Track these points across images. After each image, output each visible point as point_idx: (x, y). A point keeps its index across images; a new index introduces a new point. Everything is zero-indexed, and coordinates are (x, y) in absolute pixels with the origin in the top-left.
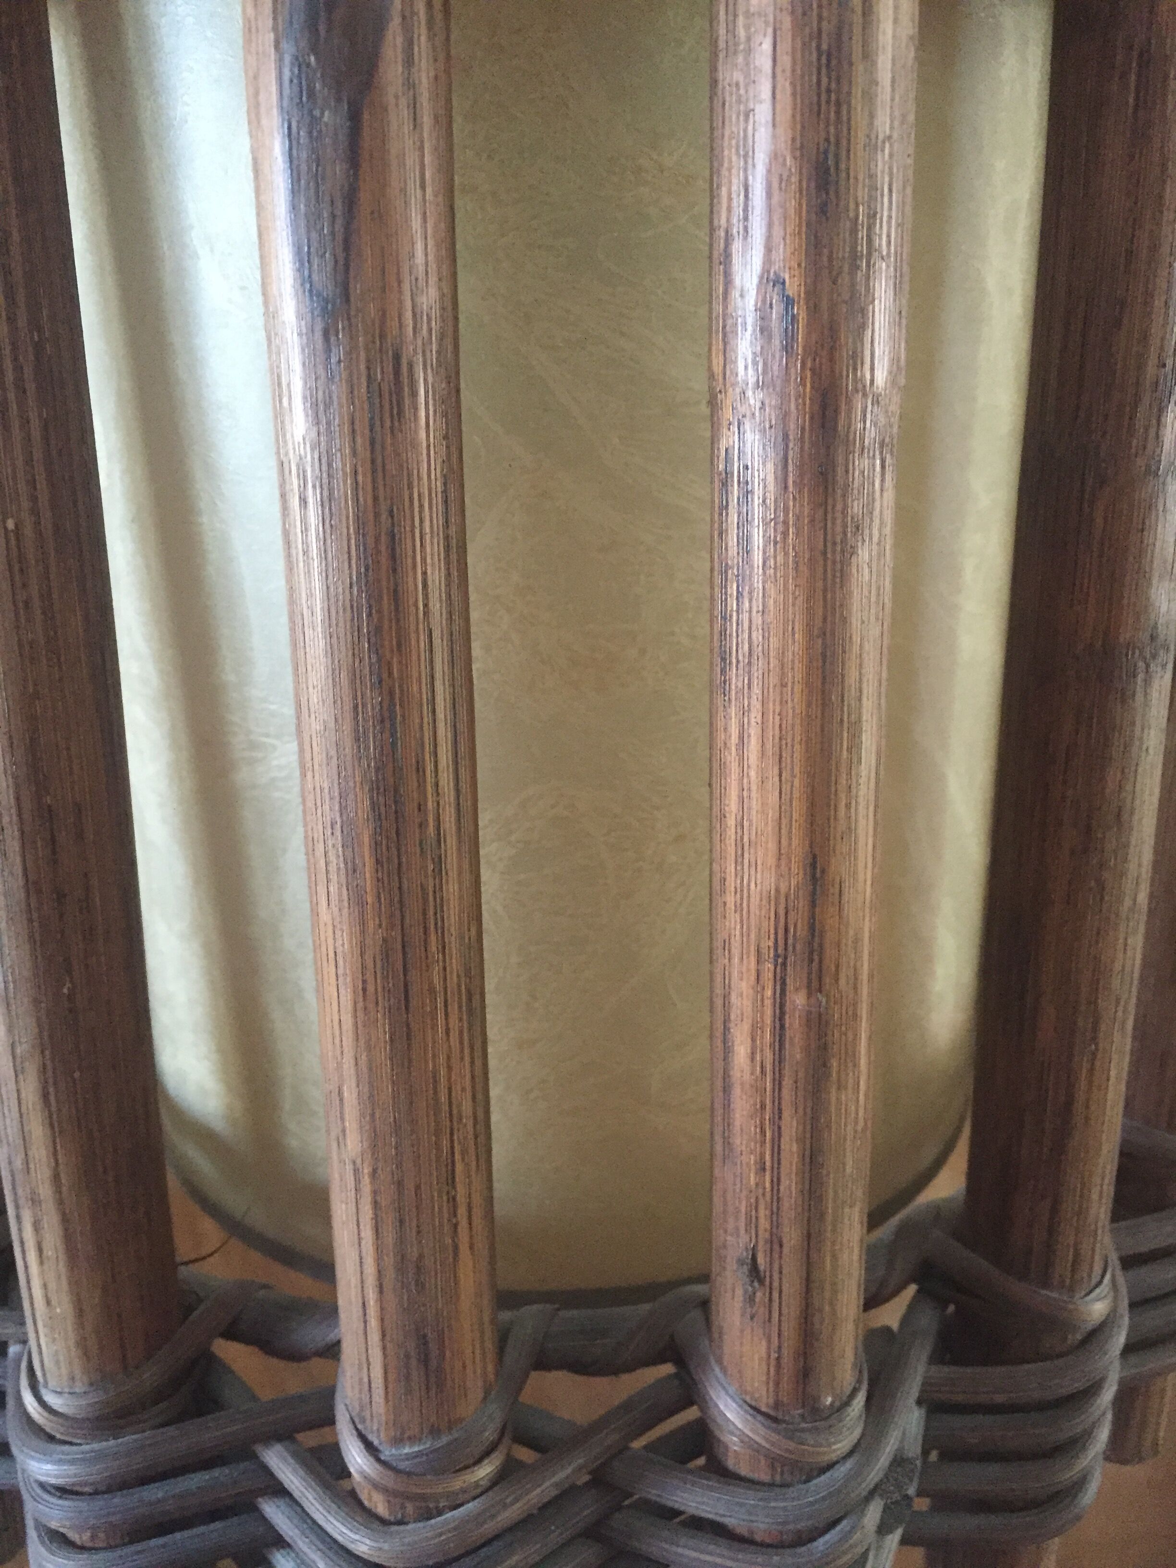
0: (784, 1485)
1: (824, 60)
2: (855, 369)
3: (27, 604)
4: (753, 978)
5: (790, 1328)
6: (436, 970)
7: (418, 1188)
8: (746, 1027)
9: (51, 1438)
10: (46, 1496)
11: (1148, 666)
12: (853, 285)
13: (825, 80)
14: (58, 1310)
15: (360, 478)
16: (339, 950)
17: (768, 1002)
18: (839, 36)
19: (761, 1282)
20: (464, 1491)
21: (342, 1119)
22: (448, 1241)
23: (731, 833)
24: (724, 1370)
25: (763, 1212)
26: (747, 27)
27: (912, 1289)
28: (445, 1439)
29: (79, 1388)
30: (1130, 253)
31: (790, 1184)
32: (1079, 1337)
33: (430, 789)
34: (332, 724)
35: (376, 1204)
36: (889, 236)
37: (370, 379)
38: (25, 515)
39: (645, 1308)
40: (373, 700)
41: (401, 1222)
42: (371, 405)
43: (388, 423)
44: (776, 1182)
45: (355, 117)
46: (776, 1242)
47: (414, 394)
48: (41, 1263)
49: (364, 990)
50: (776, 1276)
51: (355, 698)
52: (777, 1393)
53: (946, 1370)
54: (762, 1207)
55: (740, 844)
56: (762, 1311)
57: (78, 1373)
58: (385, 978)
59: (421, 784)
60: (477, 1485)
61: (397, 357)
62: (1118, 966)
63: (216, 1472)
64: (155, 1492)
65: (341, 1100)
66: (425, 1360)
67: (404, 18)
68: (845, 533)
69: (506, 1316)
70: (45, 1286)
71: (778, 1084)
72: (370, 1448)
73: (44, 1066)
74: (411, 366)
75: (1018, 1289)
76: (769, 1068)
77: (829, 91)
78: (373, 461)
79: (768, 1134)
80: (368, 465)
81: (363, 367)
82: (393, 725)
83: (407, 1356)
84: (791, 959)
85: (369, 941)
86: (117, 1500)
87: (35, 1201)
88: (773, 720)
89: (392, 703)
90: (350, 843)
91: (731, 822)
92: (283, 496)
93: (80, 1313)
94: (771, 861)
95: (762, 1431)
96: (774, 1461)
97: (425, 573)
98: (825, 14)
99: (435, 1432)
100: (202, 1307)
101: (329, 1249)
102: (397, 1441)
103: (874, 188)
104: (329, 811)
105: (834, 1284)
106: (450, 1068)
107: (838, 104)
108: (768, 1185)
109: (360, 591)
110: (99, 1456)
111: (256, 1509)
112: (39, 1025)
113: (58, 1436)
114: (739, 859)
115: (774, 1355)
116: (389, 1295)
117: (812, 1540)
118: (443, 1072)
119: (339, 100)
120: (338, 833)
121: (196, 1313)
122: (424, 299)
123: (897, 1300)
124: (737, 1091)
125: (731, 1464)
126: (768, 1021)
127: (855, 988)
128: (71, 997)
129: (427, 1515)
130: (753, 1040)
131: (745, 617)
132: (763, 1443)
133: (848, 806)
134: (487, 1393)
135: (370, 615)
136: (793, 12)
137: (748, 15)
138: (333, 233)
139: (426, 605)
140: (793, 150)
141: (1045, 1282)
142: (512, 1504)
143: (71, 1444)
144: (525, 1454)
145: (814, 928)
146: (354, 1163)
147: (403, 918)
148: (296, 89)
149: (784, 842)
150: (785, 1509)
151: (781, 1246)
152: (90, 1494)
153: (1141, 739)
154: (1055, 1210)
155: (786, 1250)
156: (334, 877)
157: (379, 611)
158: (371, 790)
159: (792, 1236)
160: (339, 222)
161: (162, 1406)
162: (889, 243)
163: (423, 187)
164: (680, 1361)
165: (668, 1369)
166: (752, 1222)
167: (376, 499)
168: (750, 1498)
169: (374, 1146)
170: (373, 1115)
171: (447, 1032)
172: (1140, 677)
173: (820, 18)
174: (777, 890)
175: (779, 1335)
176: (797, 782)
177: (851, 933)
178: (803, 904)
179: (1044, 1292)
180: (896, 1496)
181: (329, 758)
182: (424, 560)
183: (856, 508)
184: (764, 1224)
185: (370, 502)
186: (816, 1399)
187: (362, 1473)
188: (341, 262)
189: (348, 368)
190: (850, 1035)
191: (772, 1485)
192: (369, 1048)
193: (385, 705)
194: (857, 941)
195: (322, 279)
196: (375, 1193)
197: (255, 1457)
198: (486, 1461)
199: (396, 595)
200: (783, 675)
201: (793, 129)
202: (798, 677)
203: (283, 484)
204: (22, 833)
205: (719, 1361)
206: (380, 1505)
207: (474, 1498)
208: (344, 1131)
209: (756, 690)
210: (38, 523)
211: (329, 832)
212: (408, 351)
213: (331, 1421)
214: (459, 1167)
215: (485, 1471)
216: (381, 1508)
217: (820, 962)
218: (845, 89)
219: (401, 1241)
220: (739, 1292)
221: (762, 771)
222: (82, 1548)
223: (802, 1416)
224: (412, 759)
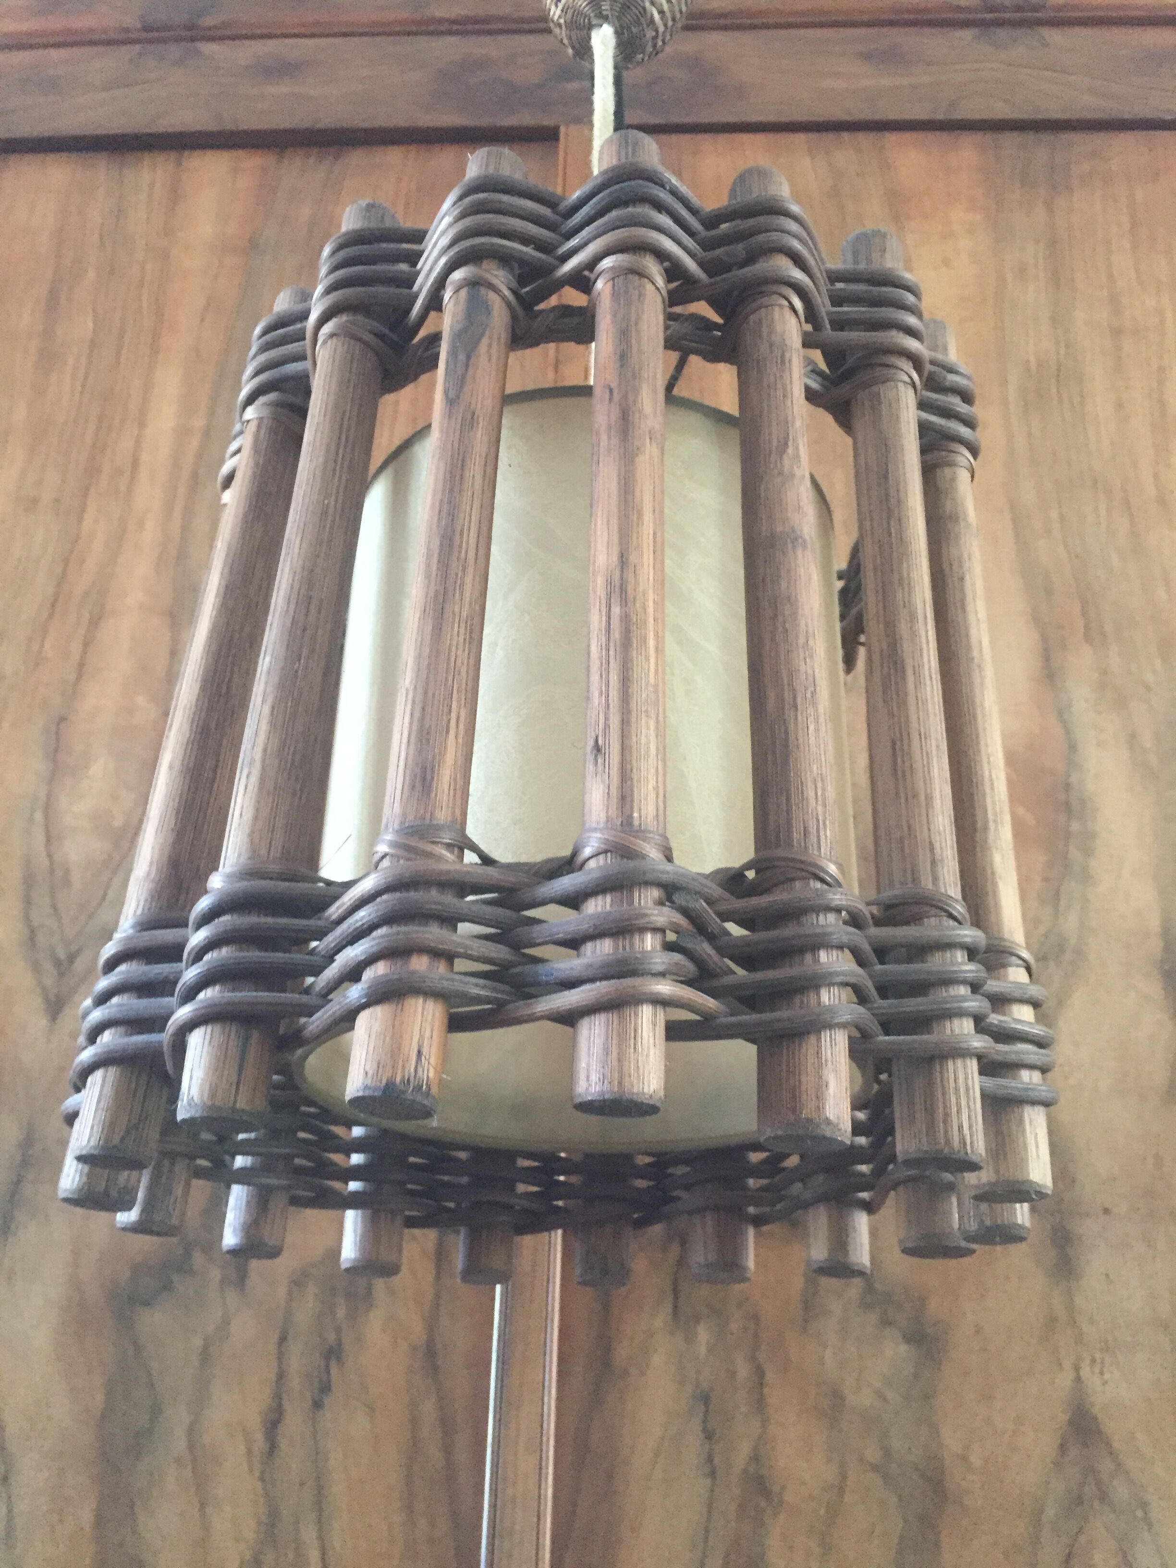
5: (614, 773)
17: (604, 617)
19: (600, 752)
25: (601, 716)
33: (464, 540)
44: (607, 700)
45: (469, 357)
46: (607, 728)
47: (478, 424)
50: (607, 751)
52: (608, 813)
54: (601, 713)
56: (600, 769)
71: (608, 652)
76: (604, 646)
78: (460, 439)
79: (604, 678)
80: (458, 440)
83: (415, 776)
94: (605, 560)
108: (603, 701)
115: (607, 791)
118: (454, 648)
119: (464, 352)
145: (623, 581)
149: (610, 551)
151: (610, 729)
167: (459, 449)
175: (609, 778)
176: (614, 528)
177: (641, 588)
178: (617, 573)
184: (602, 722)
186: (629, 816)
189: (456, 415)
195: (452, 394)
214: (455, 695)
217: (627, 596)
219: (422, 718)
224: (459, 528)
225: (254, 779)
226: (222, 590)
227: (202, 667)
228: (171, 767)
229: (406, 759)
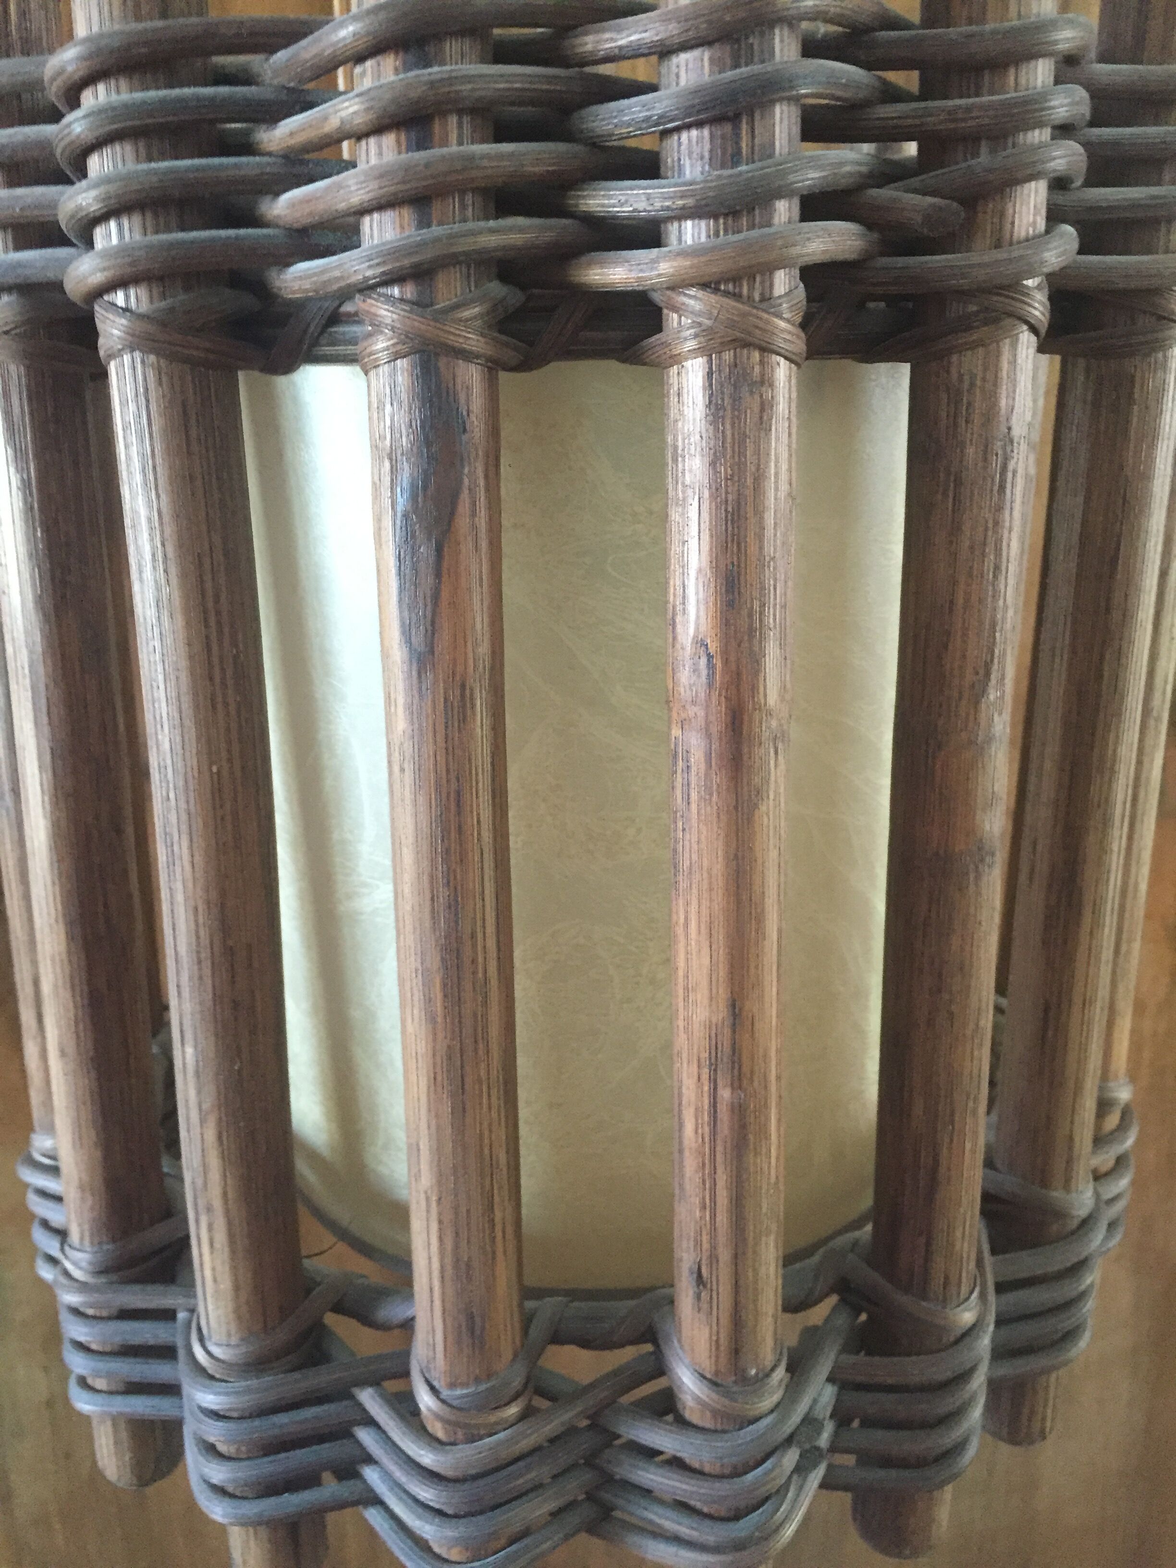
0: (724, 1432)
1: (729, 517)
2: (753, 697)
3: (222, 819)
4: (696, 1078)
5: (725, 1320)
6: (483, 1066)
7: (468, 1211)
8: (692, 1110)
9: (212, 1378)
10: (207, 1419)
11: (977, 867)
12: (751, 648)
13: (730, 529)
14: (222, 1286)
15: (438, 758)
16: (419, 1051)
17: (706, 1095)
18: (739, 503)
19: (705, 1286)
20: (497, 1423)
21: (419, 1163)
22: (488, 1248)
23: (681, 980)
24: (682, 1347)
25: (705, 1238)
26: (684, 492)
27: (833, 1299)
28: (483, 1387)
29: (234, 1341)
30: (952, 602)
31: (722, 1218)
32: (952, 1339)
33: (479, 948)
34: (417, 908)
35: (440, 1222)
36: (775, 615)
37: (446, 700)
38: (224, 763)
39: (632, 1303)
40: (443, 894)
41: (457, 1234)
42: (446, 714)
43: (456, 725)
44: (713, 1216)
45: (439, 550)
46: (713, 1258)
47: (473, 706)
48: (212, 1253)
49: (435, 1079)
50: (714, 1283)
51: (432, 892)
52: (716, 1365)
53: (852, 1359)
54: (704, 1233)
55: (686, 989)
56: (705, 1306)
57: (233, 1332)
58: (448, 1071)
59: (474, 946)
60: (506, 1420)
61: (463, 686)
62: (966, 1072)
63: (326, 1407)
64: (282, 1419)
65: (419, 1150)
66: (472, 1331)
67: (470, 489)
68: (750, 796)
69: (530, 1304)
70: (213, 1269)
71: (713, 1151)
72: (433, 1389)
73: (220, 1118)
74: (472, 689)
75: (904, 1300)
76: (707, 1139)
77: (733, 535)
78: (447, 749)
79: (707, 1186)
80: (444, 751)
81: (442, 691)
82: (456, 909)
83: (460, 1326)
84: (720, 1066)
85: (438, 1047)
86: (257, 1422)
87: (209, 1209)
88: (705, 912)
89: (456, 896)
90: (427, 984)
91: (681, 973)
92: (389, 762)
93: (237, 1288)
94: (706, 1001)
95: (706, 1390)
96: (716, 1413)
97: (478, 814)
98: (730, 490)
99: (477, 1380)
100: (318, 1289)
101: (409, 1252)
102: (452, 1386)
103: (763, 588)
104: (413, 962)
105: (756, 1289)
106: (490, 1131)
107: (739, 544)
108: (708, 1218)
109: (437, 827)
110: (248, 1391)
111: (352, 1436)
112: (219, 1093)
113: (218, 1376)
114: (686, 999)
115: (714, 1338)
116: (449, 1283)
117: (746, 1473)
118: (486, 1133)
119: (429, 540)
120: (420, 976)
121: (314, 1293)
122: (480, 650)
123: (822, 1304)
124: (687, 1153)
125: (687, 1415)
126: (706, 1107)
127: (766, 1087)
128: (239, 1071)
129: (472, 1439)
130: (697, 1120)
131: (687, 843)
132: (707, 1400)
133: (757, 967)
134: (515, 1355)
135: (443, 841)
136: (710, 488)
137: (684, 486)
138: (425, 617)
139: (479, 834)
140: (711, 568)
141: (923, 1295)
142: (531, 1434)
143: (226, 1381)
144: (540, 1402)
145: (735, 1049)
146: (426, 1192)
147: (461, 1032)
148: (404, 533)
149: (714, 991)
150: (722, 1447)
151: (718, 1261)
152: (239, 1418)
153: (975, 916)
154: (928, 1244)
155: (721, 1265)
156: (416, 1003)
157: (449, 839)
158: (441, 950)
159: (725, 1255)
160: (429, 608)
161: (289, 1357)
162: (775, 619)
163: (481, 586)
164: (655, 1341)
165: (649, 1347)
166: (698, 1243)
167: (448, 771)
168: (698, 1440)
169: (439, 1183)
170: (439, 1160)
171: (490, 1108)
172: (972, 876)
173: (727, 493)
174: (710, 1021)
175: (718, 1324)
176: (721, 952)
177: (761, 1050)
178: (727, 1031)
179: (924, 1304)
180: (807, 1446)
181: (415, 928)
182: (478, 805)
183: (757, 780)
184: (706, 1246)
185: (444, 773)
186: (744, 1371)
187: (429, 1409)
188: (430, 632)
189: (433, 693)
190: (763, 1119)
191: (716, 1431)
192: (437, 1116)
193: (452, 897)
194: (766, 1056)
195: (418, 640)
196: (440, 1214)
197: (352, 1397)
198: (514, 1404)
199: (460, 830)
200: (710, 883)
201: (711, 556)
202: (721, 884)
203: (390, 755)
204: (213, 963)
205: (679, 1341)
206: (438, 1430)
207: (505, 1430)
208: (419, 1171)
209: (695, 891)
210: (231, 768)
211: (414, 975)
212: (470, 682)
213: (406, 1374)
214: (497, 1199)
215: (513, 1410)
216: (440, 1434)
217: (740, 1068)
218: (742, 533)
219: (456, 1247)
220: (691, 1293)
221: (698, 942)
222: (229, 1458)
223: (735, 1382)
224: (468, 930)
225: (221, 1237)
226: (48, 758)
227: (59, 898)
228: (63, 1053)
229: (443, 1301)
